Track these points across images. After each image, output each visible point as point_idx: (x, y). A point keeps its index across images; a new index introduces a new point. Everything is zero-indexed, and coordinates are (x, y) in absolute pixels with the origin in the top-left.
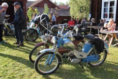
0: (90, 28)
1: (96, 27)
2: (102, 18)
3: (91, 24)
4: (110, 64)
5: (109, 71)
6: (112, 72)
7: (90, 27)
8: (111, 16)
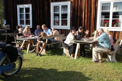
0: (5, 36)
1: (12, 34)
2: (19, 24)
3: (6, 31)
4: (27, 70)
5: (26, 78)
6: (28, 78)
7: (5, 34)
8: (28, 22)
